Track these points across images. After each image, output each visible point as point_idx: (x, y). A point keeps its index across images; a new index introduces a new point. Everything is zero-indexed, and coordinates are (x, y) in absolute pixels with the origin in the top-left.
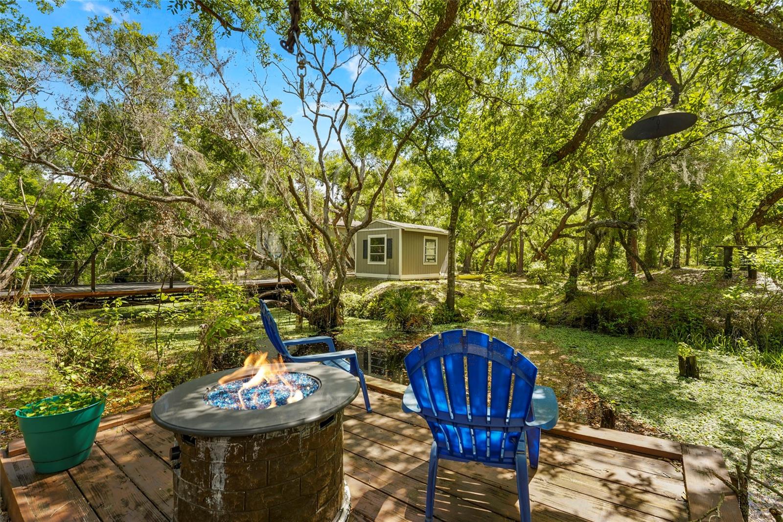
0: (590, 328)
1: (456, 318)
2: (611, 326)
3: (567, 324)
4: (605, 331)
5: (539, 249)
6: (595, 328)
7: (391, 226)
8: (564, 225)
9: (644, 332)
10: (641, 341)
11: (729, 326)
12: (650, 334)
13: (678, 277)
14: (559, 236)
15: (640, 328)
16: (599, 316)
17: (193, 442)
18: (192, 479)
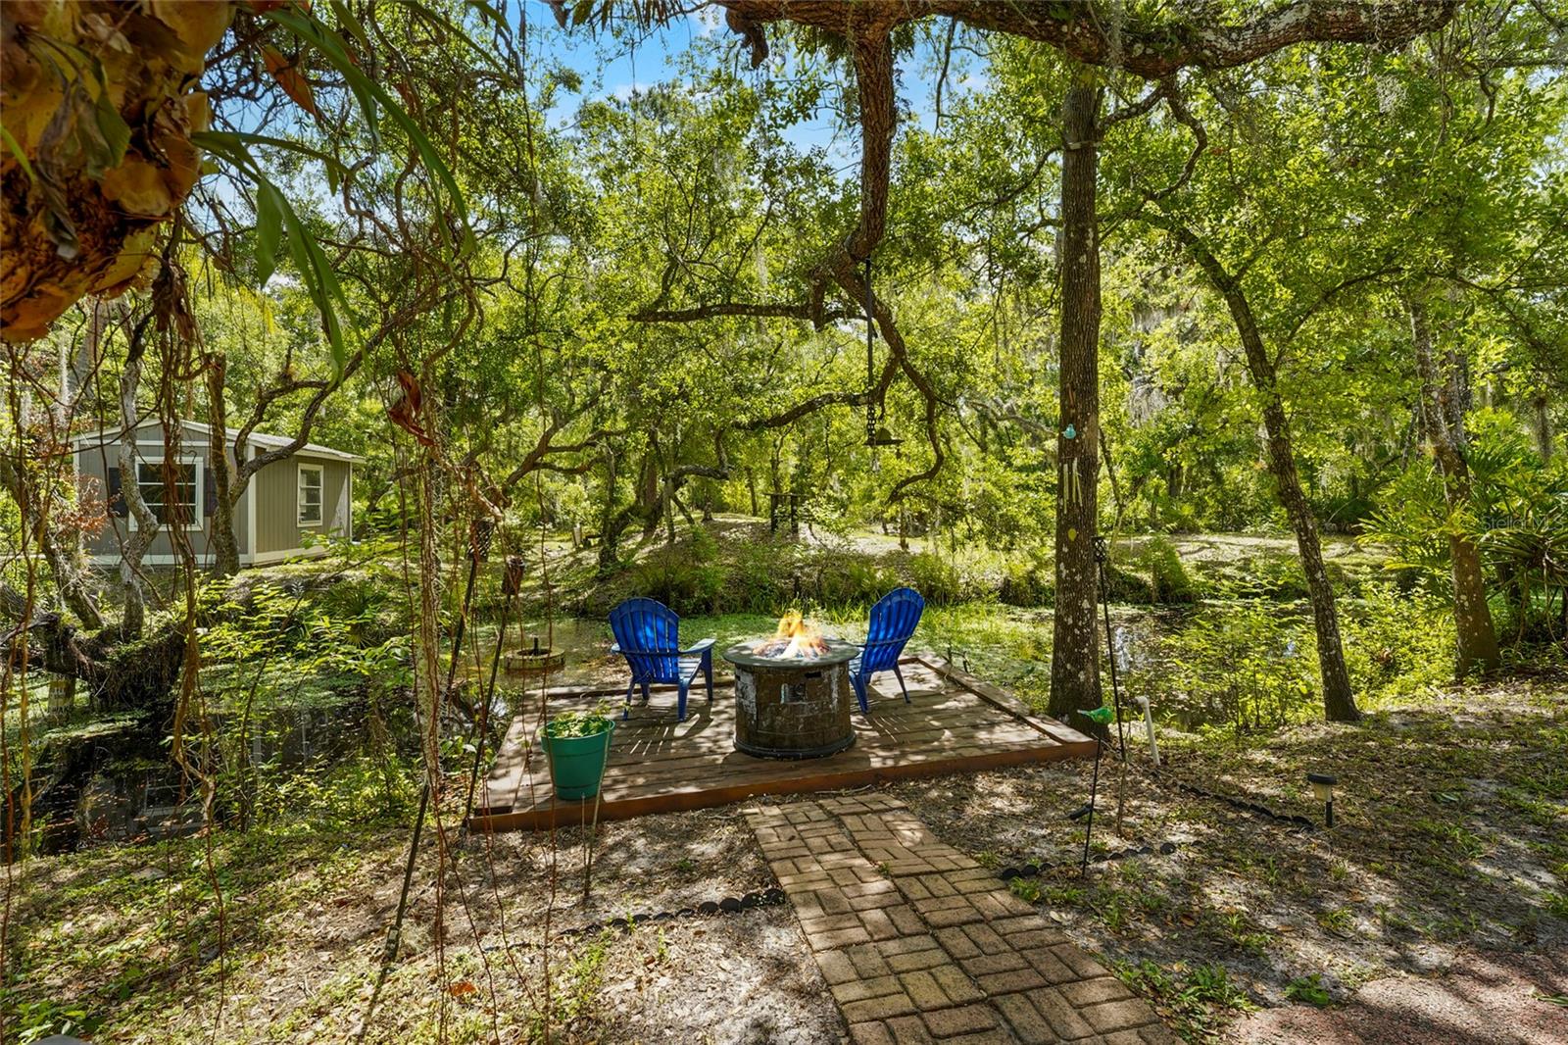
2: (687, 604)
5: (499, 488)
8: (544, 447)
9: (721, 606)
10: (724, 619)
11: (797, 587)
12: (729, 609)
13: (727, 534)
14: (535, 466)
15: (717, 604)
16: (673, 594)
17: (818, 675)
18: (818, 698)
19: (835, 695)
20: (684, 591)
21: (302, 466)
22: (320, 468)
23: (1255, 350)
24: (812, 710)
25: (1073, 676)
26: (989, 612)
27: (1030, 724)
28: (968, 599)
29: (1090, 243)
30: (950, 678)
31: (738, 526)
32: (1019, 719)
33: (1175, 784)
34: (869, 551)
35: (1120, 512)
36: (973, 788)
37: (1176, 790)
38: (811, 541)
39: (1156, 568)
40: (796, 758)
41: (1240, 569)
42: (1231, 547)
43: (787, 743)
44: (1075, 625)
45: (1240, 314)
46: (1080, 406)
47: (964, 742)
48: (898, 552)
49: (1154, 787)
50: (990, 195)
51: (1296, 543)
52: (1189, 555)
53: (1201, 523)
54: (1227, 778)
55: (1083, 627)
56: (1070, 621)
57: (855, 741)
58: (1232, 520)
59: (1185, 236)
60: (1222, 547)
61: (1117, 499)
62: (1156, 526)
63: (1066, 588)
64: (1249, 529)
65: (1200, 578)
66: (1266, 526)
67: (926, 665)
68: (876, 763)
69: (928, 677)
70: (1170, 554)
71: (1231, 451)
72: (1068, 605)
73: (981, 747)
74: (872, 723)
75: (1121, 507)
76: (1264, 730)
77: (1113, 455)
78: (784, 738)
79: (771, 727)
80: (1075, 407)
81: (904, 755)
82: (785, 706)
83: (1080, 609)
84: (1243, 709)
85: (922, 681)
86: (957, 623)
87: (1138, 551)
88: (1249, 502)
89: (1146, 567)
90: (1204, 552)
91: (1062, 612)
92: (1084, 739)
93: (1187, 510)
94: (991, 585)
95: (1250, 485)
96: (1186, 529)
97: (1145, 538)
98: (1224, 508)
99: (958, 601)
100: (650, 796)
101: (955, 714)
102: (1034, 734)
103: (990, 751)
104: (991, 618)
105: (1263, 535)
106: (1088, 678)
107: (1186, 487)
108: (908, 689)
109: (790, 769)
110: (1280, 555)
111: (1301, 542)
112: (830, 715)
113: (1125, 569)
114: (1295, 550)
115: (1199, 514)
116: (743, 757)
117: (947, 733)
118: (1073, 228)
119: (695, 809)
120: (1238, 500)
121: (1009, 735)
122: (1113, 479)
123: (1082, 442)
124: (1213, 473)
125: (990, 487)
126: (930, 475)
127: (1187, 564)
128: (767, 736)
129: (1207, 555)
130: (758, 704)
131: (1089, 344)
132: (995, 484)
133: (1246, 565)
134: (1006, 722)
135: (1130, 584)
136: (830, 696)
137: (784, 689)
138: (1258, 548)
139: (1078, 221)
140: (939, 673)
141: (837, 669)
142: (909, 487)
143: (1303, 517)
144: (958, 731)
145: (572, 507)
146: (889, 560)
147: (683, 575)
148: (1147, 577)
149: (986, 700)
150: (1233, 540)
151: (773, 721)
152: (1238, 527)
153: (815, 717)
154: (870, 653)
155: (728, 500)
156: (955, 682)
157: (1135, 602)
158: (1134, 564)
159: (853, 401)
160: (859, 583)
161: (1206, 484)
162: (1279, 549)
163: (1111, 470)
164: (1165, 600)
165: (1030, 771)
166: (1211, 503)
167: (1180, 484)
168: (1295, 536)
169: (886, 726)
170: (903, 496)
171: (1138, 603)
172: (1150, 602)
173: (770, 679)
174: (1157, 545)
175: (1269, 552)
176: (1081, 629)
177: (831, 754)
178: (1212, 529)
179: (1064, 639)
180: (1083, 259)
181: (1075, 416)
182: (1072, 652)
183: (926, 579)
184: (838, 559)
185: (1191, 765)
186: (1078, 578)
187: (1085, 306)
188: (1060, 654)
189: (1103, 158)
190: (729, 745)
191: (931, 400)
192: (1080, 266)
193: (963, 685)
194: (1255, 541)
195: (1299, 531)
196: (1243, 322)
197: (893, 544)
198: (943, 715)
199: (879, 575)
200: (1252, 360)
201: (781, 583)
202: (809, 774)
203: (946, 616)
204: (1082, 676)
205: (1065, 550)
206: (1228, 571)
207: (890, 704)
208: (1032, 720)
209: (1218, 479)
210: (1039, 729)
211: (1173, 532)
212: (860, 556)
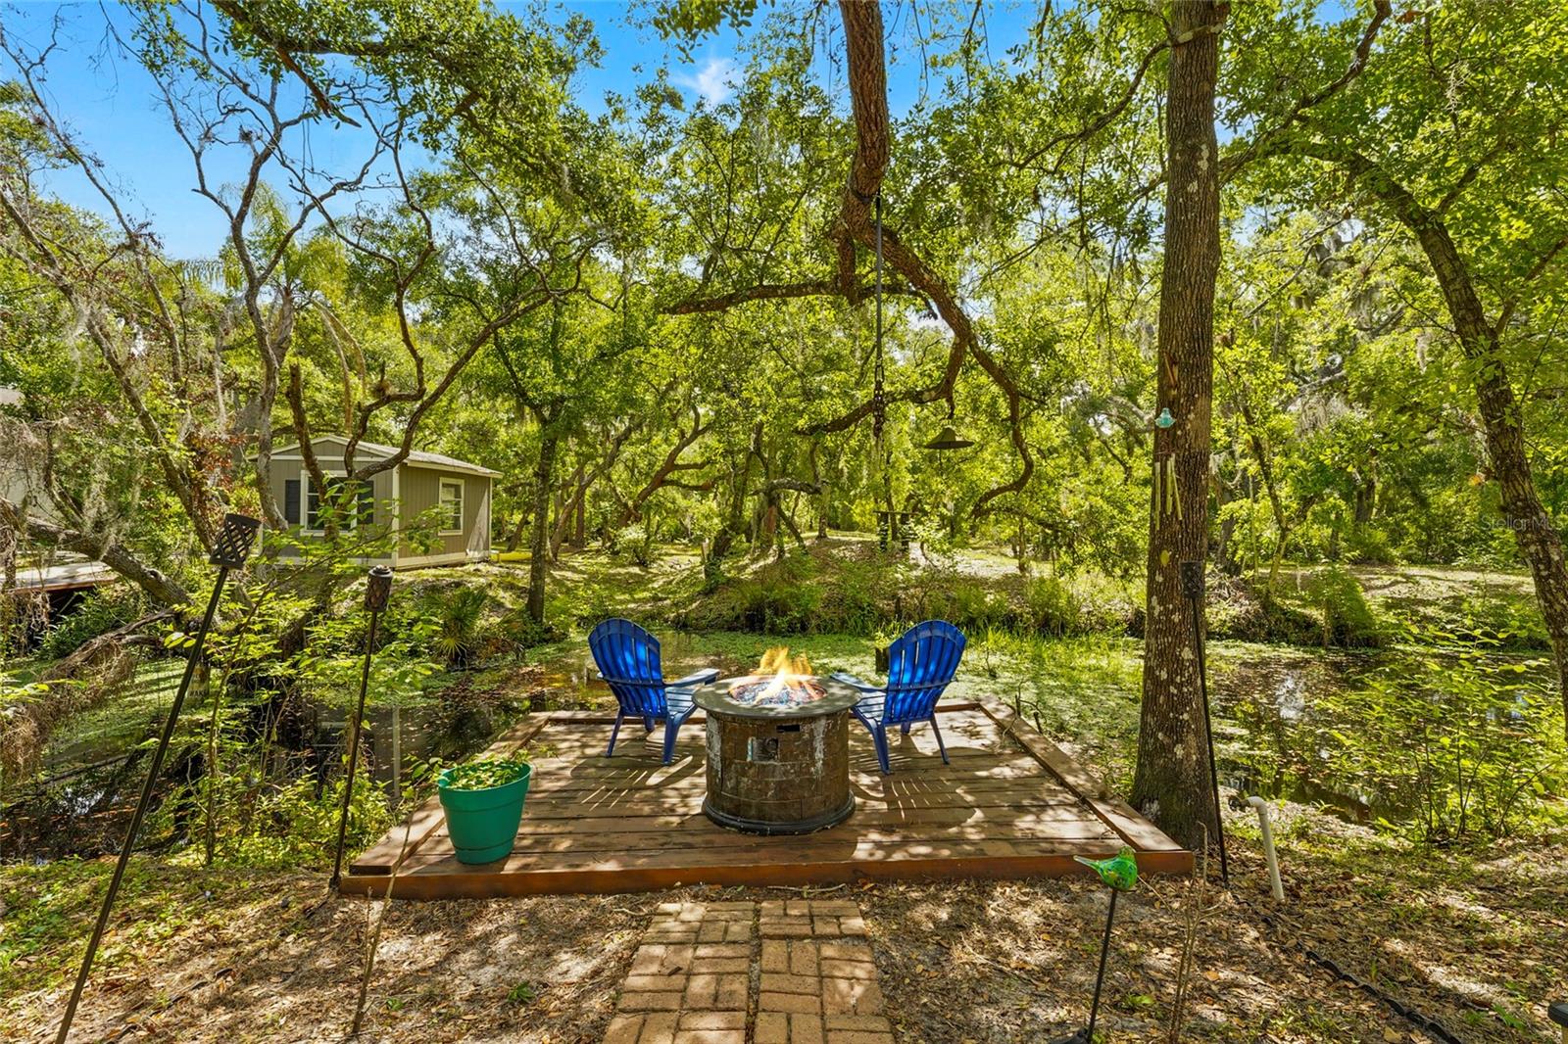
0: (752, 629)
1: (547, 636)
2: (781, 622)
3: (721, 628)
4: (774, 631)
5: (630, 503)
6: (762, 629)
7: (369, 454)
8: (671, 464)
9: (818, 627)
10: (818, 638)
11: (898, 611)
12: (825, 629)
13: (835, 552)
14: (663, 483)
15: (814, 622)
16: (768, 611)
17: (796, 728)
18: (796, 758)
19: (819, 755)
20: (780, 609)
21: (443, 480)
22: (461, 482)
23: (1467, 312)
24: (786, 772)
25: (1167, 750)
26: (1112, 647)
27: (1096, 812)
28: (1088, 630)
29: (1204, 165)
30: (1010, 735)
31: (849, 543)
32: (1083, 803)
33: (1299, 948)
34: (983, 573)
35: (1283, 537)
36: (982, 909)
37: (1301, 958)
38: (923, 562)
39: (1329, 605)
40: (763, 833)
41: (1447, 609)
42: (1435, 584)
43: (753, 812)
44: (1171, 681)
45: (1442, 259)
46: (1184, 386)
47: (996, 831)
48: (1015, 576)
49: (1263, 945)
50: (1071, 125)
51: (1531, 580)
52: (1376, 593)
53: (1395, 552)
54: (1396, 945)
55: (1182, 684)
56: (1164, 675)
57: (850, 814)
58: (1439, 549)
59: (1357, 165)
60: (1423, 581)
61: (1279, 522)
62: (1334, 555)
63: (1159, 631)
64: (1462, 561)
65: (1390, 618)
66: (1485, 559)
67: (989, 715)
68: (862, 851)
69: (985, 730)
70: (1349, 589)
71: (1440, 467)
72: (1161, 654)
73: (1014, 842)
74: (887, 790)
75: (1284, 531)
76: (1472, 846)
77: (1275, 471)
78: (749, 805)
79: (736, 789)
80: (1177, 386)
81: (906, 842)
82: (752, 765)
83: (1179, 660)
84: (1442, 804)
85: (975, 735)
86: (1071, 657)
87: (1308, 583)
88: (1463, 530)
89: (1316, 603)
90: (1399, 587)
91: (1153, 663)
92: (1168, 846)
93: (1380, 536)
94: (1119, 616)
95: (1467, 510)
96: (1373, 558)
97: (1319, 569)
98: (1430, 536)
99: (1077, 632)
100: (558, 869)
101: (999, 786)
102: (1100, 828)
103: (1027, 851)
104: (1113, 654)
105: (1482, 569)
106: (1188, 755)
107: (1380, 510)
108: (947, 745)
109: (749, 849)
110: (1506, 593)
111: (1538, 577)
112: (811, 781)
113: (1291, 604)
114: (1529, 585)
115: (1395, 540)
116: (704, 822)
117: (979, 814)
118: (1179, 147)
119: (606, 893)
120: (1448, 527)
121: (1066, 827)
122: (1275, 498)
123: (1186, 434)
124: (1414, 494)
125: (1099, 502)
126: (1018, 485)
127: (1373, 601)
128: (731, 799)
129: (1402, 591)
130: (723, 759)
131: (1200, 300)
132: (1108, 500)
133: (1456, 604)
134: (1062, 804)
135: (1295, 621)
136: (812, 757)
137: (752, 744)
138: (1474, 584)
139: (1188, 137)
140: (1000, 726)
141: (823, 722)
142: (995, 500)
143: (1543, 542)
144: (994, 812)
145: (704, 523)
146: (1005, 584)
147: (781, 592)
148: (1317, 614)
149: (1048, 771)
150: (1439, 574)
151: (738, 783)
152: (1447, 559)
153: (790, 783)
154: (894, 699)
155: (857, 518)
156: (1016, 740)
157: (1301, 643)
158: (1301, 599)
159: (917, 398)
160: (965, 607)
161: (1405, 509)
162: (1507, 587)
163: (1270, 488)
164: (1342, 643)
165: (1075, 888)
166: (1412, 530)
167: (1371, 507)
168: (1531, 570)
169: (902, 794)
170: (988, 512)
171: (1305, 644)
172: (1320, 645)
173: (735, 729)
174: (1333, 577)
175: (1490, 590)
176: (1179, 686)
177: (809, 831)
178: (1412, 560)
179: (1155, 699)
180: (1193, 187)
181: (1176, 399)
182: (1166, 717)
183: (1042, 607)
184: (947, 581)
185: (1338, 905)
186: (1176, 618)
187: (1194, 250)
188: (1149, 719)
189: (1228, 57)
190: (697, 803)
191: (1014, 396)
192: (1189, 196)
193: (1024, 746)
194: (1472, 576)
195: (1536, 562)
196: (1447, 270)
197: (1011, 567)
198: (983, 786)
199: (989, 599)
200: (1460, 322)
201: (881, 604)
202: (768, 859)
203: (1060, 649)
204: (1179, 751)
205: (1160, 579)
206: (1430, 611)
207: (923, 764)
208: (1100, 807)
209: (1423, 502)
210: (1107, 822)
211: (1354, 562)
212: (972, 579)
